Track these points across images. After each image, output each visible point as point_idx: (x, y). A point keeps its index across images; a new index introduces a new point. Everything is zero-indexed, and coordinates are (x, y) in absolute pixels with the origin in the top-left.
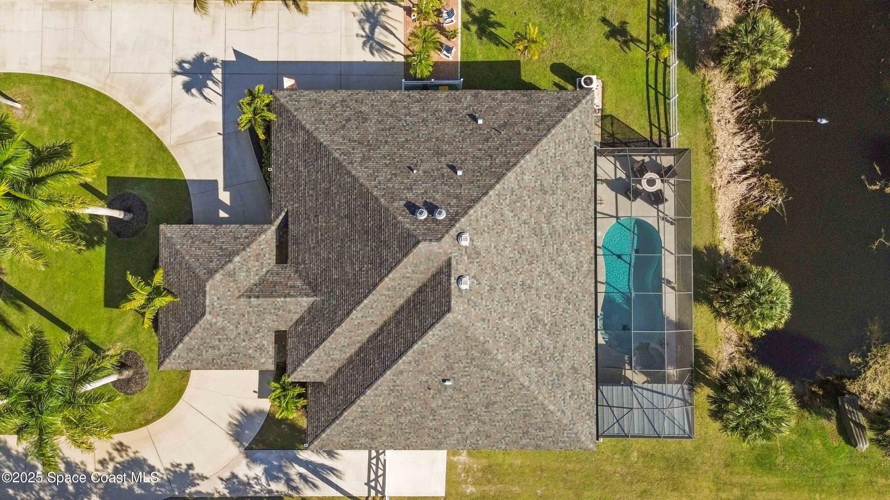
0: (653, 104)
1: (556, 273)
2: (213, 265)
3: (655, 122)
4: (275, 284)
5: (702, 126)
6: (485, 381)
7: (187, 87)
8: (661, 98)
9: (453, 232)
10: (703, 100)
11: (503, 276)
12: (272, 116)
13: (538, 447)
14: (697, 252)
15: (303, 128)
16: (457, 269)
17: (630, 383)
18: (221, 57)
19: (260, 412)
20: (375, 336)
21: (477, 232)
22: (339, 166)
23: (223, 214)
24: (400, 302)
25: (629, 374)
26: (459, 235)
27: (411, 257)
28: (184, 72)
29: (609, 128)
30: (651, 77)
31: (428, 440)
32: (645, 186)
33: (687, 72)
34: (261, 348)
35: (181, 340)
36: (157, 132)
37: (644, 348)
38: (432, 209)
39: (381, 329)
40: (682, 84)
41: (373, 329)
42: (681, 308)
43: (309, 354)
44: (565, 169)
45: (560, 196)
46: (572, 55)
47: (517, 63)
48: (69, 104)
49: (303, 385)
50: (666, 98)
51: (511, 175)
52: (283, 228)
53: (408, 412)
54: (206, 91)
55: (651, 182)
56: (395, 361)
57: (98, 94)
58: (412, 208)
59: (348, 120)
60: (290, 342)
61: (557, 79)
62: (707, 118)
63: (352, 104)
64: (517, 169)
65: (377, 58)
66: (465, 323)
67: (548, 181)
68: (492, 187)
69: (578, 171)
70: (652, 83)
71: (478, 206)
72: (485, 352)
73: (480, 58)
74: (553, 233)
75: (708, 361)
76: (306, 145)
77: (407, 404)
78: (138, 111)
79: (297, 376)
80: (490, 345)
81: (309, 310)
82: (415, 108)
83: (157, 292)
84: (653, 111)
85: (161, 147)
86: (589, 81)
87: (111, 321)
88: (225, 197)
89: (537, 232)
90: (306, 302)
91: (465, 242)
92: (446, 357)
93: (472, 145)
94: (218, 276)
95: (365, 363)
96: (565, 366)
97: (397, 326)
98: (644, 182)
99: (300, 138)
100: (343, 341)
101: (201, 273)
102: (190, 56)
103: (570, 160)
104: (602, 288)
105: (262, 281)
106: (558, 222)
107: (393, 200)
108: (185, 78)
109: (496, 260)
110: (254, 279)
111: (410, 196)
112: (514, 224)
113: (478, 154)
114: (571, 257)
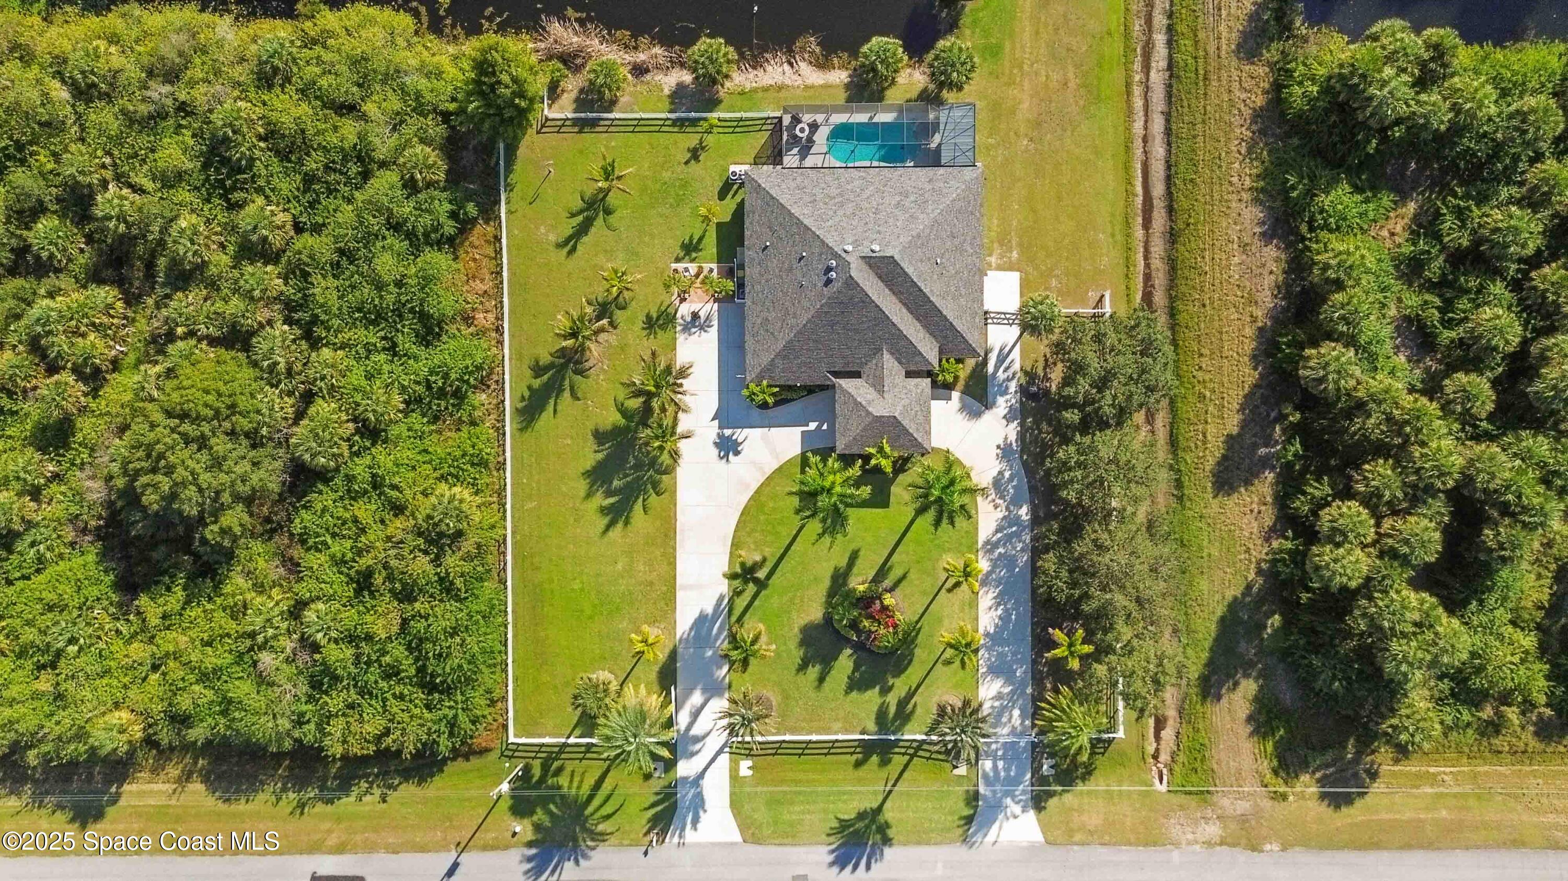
0: (746, 129)
1: (868, 193)
2: (863, 414)
3: (758, 128)
4: (875, 376)
5: (760, 95)
6: (937, 237)
7: (737, 453)
8: (741, 123)
9: (844, 255)
10: (742, 93)
11: (870, 226)
12: (765, 383)
13: (981, 205)
14: (849, 100)
15: (773, 360)
16: (867, 252)
17: (940, 145)
18: (717, 430)
19: (961, 399)
20: (908, 309)
21: (843, 241)
22: (799, 333)
23: (825, 427)
24: (887, 291)
25: (933, 145)
26: (845, 251)
27: (860, 282)
28: (727, 455)
29: (763, 160)
30: (726, 130)
31: (977, 278)
32: (804, 135)
33: (722, 106)
34: (917, 386)
35: (912, 435)
36: (769, 472)
37: (916, 135)
38: (829, 269)
39: (905, 304)
40: (731, 109)
41: (904, 310)
42: (889, 109)
43: (920, 353)
44: (798, 188)
45: (817, 191)
46: (713, 185)
47: (719, 225)
48: (749, 534)
49: (940, 361)
50: (741, 120)
51: (806, 222)
52: (837, 374)
53: (958, 289)
54: (740, 440)
55: (802, 130)
56: (924, 294)
57: (742, 514)
58: (829, 282)
59: (767, 331)
60: (913, 368)
61: (730, 196)
62: (754, 90)
63: (755, 329)
64: (801, 218)
65: (715, 323)
66: (900, 248)
67: (807, 199)
68: (814, 233)
69: (799, 179)
70: (731, 130)
71: (827, 241)
72: (919, 236)
73: (715, 250)
74: (841, 194)
75: (925, 90)
76: (785, 357)
77: (953, 289)
78: (755, 486)
79: (935, 363)
80: (914, 233)
81: (892, 354)
82: (758, 288)
83: (881, 450)
84: (751, 129)
85: (780, 469)
86: (734, 174)
87: (899, 503)
88: (813, 426)
89: (842, 205)
90: (886, 356)
91: (849, 248)
92: (921, 261)
93: (785, 248)
94: (870, 409)
95: (926, 317)
96: (928, 187)
97: (902, 293)
98: (800, 135)
99: (779, 362)
100: (912, 331)
101: (869, 419)
102: (715, 451)
103: (793, 185)
104: (875, 164)
105: (874, 386)
106: (834, 191)
107: (822, 295)
108: (731, 455)
109: (860, 229)
110: (871, 390)
111: (820, 284)
112: (837, 219)
113: (791, 243)
114: (857, 183)
